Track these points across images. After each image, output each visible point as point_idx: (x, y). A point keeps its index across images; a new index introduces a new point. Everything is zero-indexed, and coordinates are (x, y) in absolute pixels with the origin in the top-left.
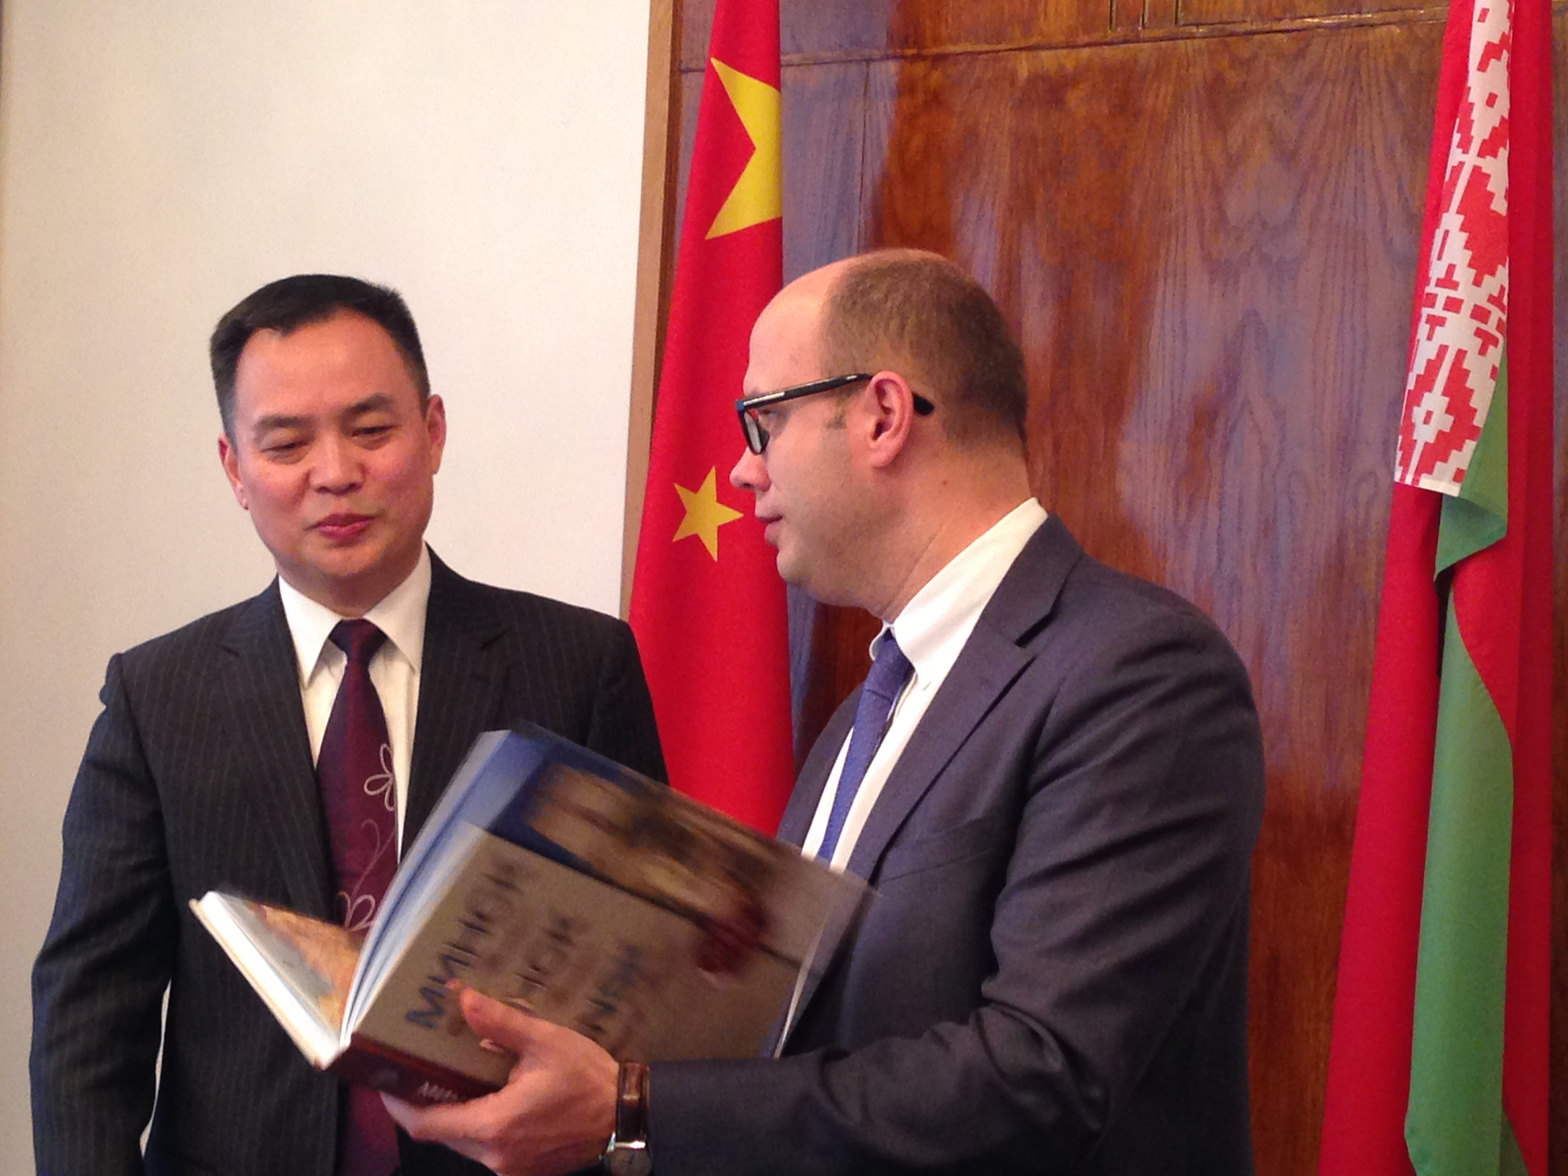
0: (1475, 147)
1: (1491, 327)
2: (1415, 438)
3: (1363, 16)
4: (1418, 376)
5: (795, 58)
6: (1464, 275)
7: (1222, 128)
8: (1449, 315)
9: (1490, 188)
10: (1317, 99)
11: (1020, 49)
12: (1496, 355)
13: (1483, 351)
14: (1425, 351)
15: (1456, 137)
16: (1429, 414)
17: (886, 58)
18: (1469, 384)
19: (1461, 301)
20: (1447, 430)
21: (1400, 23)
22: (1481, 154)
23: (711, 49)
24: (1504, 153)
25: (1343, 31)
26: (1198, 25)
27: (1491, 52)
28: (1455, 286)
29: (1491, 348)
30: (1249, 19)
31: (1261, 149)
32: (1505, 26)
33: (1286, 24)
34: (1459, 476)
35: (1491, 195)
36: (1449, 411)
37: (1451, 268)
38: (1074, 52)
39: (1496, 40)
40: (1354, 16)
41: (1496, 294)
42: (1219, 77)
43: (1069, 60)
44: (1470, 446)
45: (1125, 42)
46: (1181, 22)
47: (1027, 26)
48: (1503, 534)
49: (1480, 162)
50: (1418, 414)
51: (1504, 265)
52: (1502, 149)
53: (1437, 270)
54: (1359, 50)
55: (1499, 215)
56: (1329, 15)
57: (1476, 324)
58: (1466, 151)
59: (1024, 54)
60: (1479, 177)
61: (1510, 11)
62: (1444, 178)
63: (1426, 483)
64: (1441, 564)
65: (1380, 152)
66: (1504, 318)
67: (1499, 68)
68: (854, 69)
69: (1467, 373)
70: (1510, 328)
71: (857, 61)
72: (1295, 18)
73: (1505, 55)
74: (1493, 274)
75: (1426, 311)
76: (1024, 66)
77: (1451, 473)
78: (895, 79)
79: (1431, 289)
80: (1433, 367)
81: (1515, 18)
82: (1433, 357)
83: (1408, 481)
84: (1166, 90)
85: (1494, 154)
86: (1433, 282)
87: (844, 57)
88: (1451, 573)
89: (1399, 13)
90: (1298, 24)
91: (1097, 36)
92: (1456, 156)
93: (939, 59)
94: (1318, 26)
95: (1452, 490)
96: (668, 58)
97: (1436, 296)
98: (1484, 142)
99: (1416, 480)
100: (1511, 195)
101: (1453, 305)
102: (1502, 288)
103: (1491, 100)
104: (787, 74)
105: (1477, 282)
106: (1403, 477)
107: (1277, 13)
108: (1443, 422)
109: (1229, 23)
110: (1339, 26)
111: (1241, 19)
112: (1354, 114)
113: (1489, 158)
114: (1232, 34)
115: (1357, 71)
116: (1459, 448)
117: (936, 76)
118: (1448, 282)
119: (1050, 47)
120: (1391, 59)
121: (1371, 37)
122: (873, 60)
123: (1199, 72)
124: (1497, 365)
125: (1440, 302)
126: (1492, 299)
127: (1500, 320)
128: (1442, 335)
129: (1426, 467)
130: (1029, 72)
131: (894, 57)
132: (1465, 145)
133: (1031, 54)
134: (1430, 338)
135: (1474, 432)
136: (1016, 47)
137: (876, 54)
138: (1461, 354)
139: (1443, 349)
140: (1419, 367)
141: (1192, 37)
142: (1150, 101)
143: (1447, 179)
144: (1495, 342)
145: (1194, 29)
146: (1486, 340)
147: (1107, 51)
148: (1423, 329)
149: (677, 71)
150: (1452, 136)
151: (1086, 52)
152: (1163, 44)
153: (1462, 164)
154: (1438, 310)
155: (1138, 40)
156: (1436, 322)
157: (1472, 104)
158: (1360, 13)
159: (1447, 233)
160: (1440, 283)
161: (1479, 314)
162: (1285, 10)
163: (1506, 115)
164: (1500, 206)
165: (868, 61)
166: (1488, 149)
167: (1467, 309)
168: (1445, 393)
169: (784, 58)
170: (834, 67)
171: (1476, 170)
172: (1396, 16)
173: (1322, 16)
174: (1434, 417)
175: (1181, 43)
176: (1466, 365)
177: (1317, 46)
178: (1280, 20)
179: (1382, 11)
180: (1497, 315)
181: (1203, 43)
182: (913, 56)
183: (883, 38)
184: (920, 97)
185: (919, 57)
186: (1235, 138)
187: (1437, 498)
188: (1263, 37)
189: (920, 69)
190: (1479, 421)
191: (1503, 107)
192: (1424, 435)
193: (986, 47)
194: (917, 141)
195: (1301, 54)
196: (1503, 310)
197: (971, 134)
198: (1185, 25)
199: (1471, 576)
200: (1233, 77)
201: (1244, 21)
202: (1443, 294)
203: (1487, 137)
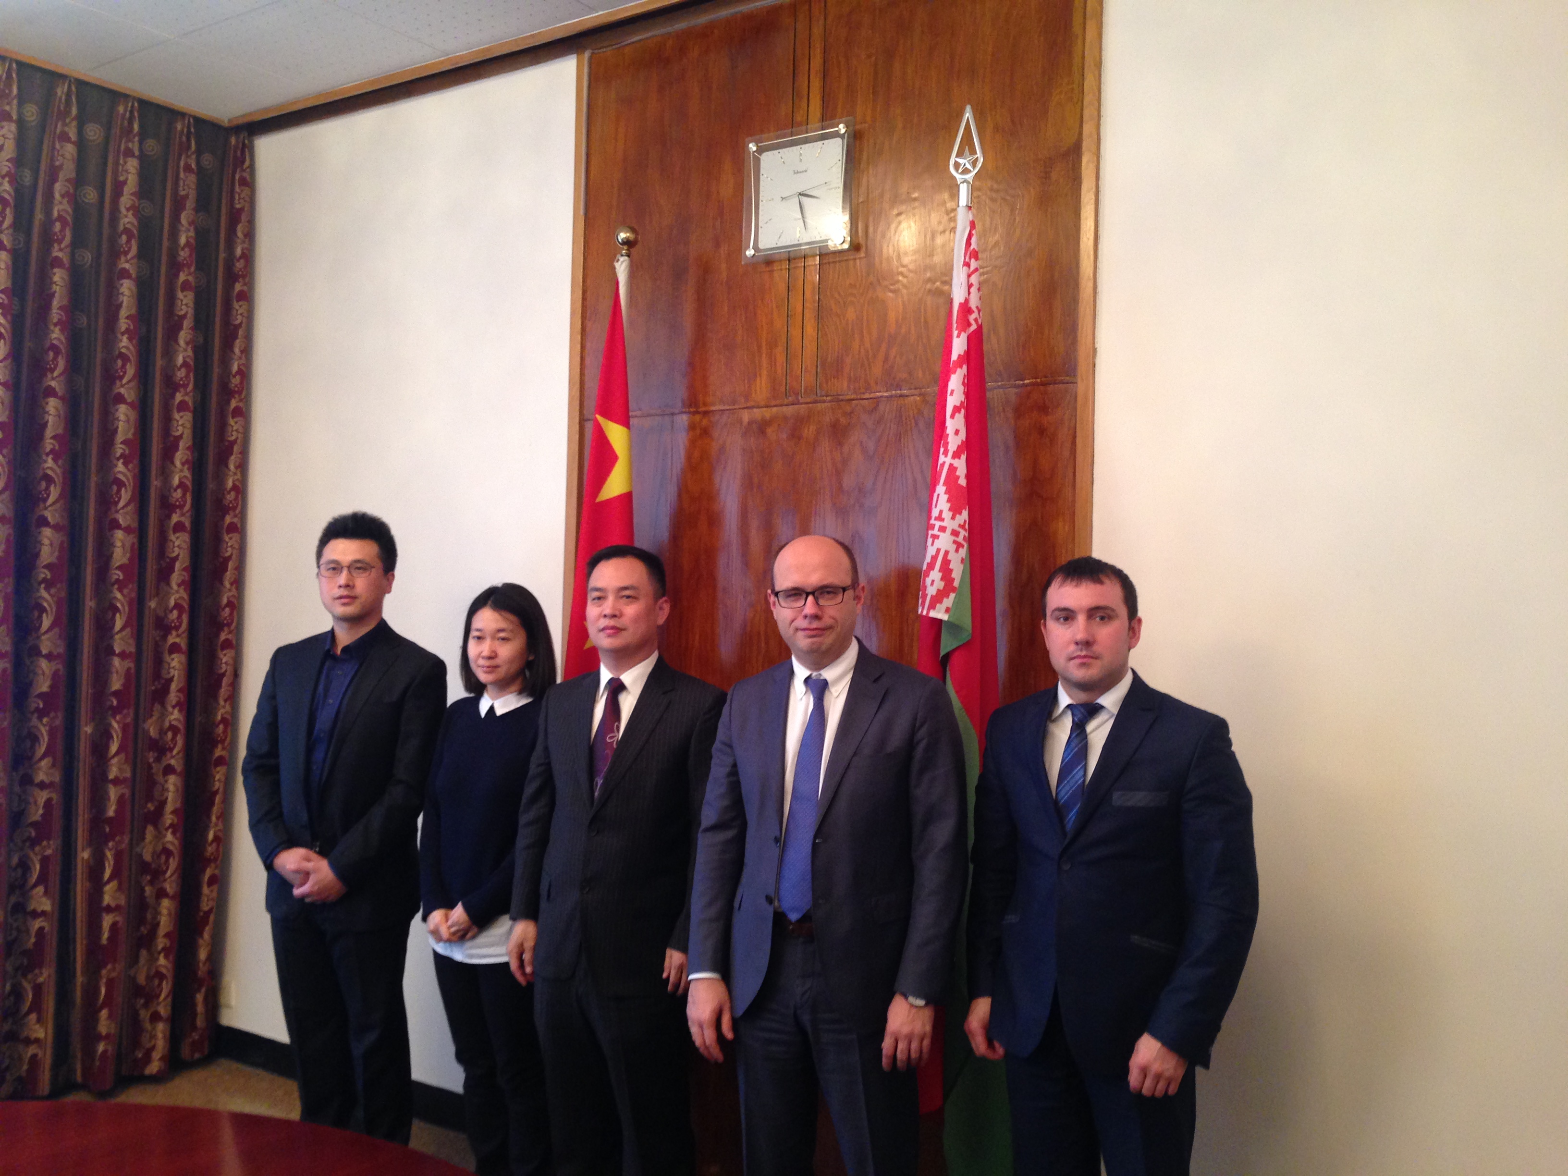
0: (950, 454)
1: (960, 539)
2: (927, 592)
3: (903, 392)
4: (928, 563)
5: (638, 413)
6: (947, 515)
7: (840, 444)
8: (941, 534)
9: (958, 473)
10: (883, 430)
11: (744, 408)
12: (963, 552)
13: (957, 551)
14: (931, 551)
15: (942, 450)
16: (933, 581)
17: (682, 413)
18: (951, 567)
19: (946, 528)
20: (941, 588)
21: (920, 395)
22: (954, 457)
23: (596, 410)
24: (964, 457)
25: (893, 399)
26: (827, 396)
27: (956, 409)
28: (943, 520)
29: (961, 549)
30: (850, 393)
31: (857, 453)
32: (962, 398)
33: (867, 396)
34: (947, 610)
35: (958, 477)
36: (942, 579)
37: (941, 512)
38: (769, 409)
39: (958, 404)
40: (899, 392)
41: (962, 524)
42: (837, 421)
43: (768, 413)
44: (952, 596)
45: (793, 404)
46: (819, 395)
47: (747, 397)
48: (970, 637)
49: (953, 461)
50: (928, 581)
51: (966, 510)
52: (962, 456)
53: (935, 513)
54: (901, 407)
55: (963, 486)
56: (887, 391)
57: (953, 538)
58: (946, 456)
59: (746, 410)
60: (952, 469)
61: (964, 391)
62: (937, 469)
63: (933, 614)
64: (943, 652)
65: (912, 456)
66: (967, 535)
67: (960, 417)
68: (667, 418)
69: (950, 561)
70: (970, 540)
71: (668, 414)
72: (872, 393)
73: (963, 411)
74: (960, 513)
75: (930, 532)
76: (746, 416)
77: (944, 610)
78: (686, 423)
79: (932, 521)
80: (934, 558)
81: (967, 394)
82: (934, 553)
83: (925, 613)
84: (812, 428)
85: (959, 458)
86: (933, 518)
87: (661, 413)
88: (948, 656)
89: (918, 390)
90: (872, 395)
91: (778, 402)
92: (942, 458)
93: (706, 413)
94: (882, 397)
95: (945, 617)
96: (577, 414)
97: (934, 525)
98: (954, 452)
99: (928, 613)
100: (968, 477)
101: (943, 529)
102: (965, 522)
103: (957, 432)
104: (632, 421)
105: (953, 518)
106: (922, 612)
107: (863, 390)
108: (939, 585)
109: (840, 395)
110: (891, 396)
111: (846, 393)
112: (900, 438)
113: (957, 460)
114: (842, 400)
115: (901, 416)
116: (948, 597)
117: (705, 422)
118: (940, 518)
119: (758, 407)
120: (916, 411)
121: (906, 402)
122: (676, 414)
123: (827, 419)
124: (964, 558)
125: (937, 528)
126: (960, 526)
127: (965, 536)
128: (938, 543)
129: (932, 606)
130: (748, 418)
131: (685, 413)
132: (946, 453)
133: (750, 410)
134: (932, 544)
135: (954, 590)
136: (742, 407)
137: (677, 411)
138: (947, 553)
139: (938, 550)
140: (928, 559)
141: (824, 402)
142: (806, 431)
143: (938, 470)
144: (963, 546)
145: (825, 398)
146: (959, 546)
147: (785, 409)
148: (930, 540)
149: (582, 421)
150: (940, 450)
151: (775, 409)
152: (810, 405)
153: (944, 463)
154: (936, 532)
155: (798, 403)
156: (935, 537)
157: (948, 435)
158: (901, 390)
159: (938, 495)
160: (936, 519)
161: (955, 533)
162: (867, 389)
163: (964, 440)
164: (963, 482)
165: (673, 414)
166: (956, 455)
167: (949, 531)
168: (940, 571)
169: (631, 414)
170: (657, 418)
171: (951, 465)
172: (917, 392)
173: (884, 392)
174: (935, 583)
175: (819, 405)
176: (949, 557)
177: (881, 407)
178: (864, 393)
179: (911, 389)
180: (963, 533)
181: (829, 404)
182: (694, 411)
183: (680, 404)
184: (698, 431)
185: (697, 412)
186: (846, 449)
187: (939, 622)
188: (857, 402)
189: (698, 417)
190: (956, 584)
191: (963, 435)
192: (931, 591)
193: (728, 408)
194: (696, 454)
195: (875, 409)
196: (965, 530)
197: (722, 449)
198: (821, 396)
199: (956, 660)
200: (843, 421)
201: (848, 395)
202: (938, 524)
203: (955, 449)
